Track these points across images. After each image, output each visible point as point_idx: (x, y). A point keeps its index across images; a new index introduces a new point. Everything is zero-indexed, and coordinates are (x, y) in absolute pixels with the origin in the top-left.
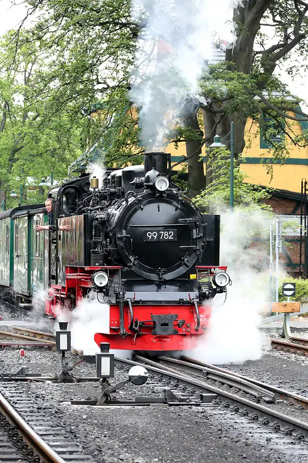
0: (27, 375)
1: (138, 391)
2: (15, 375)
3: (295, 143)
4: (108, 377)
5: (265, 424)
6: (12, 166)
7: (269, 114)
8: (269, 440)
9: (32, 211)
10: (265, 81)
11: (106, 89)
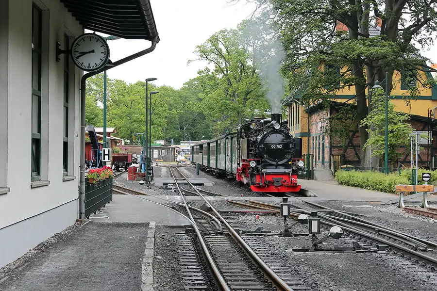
0: (262, 232)
1: (335, 243)
2: (255, 232)
3: (424, 86)
4: (316, 233)
5: (424, 266)
6: (246, 102)
7: (407, 68)
8: (429, 277)
9: (232, 136)
10: (406, 47)
11: (306, 53)
